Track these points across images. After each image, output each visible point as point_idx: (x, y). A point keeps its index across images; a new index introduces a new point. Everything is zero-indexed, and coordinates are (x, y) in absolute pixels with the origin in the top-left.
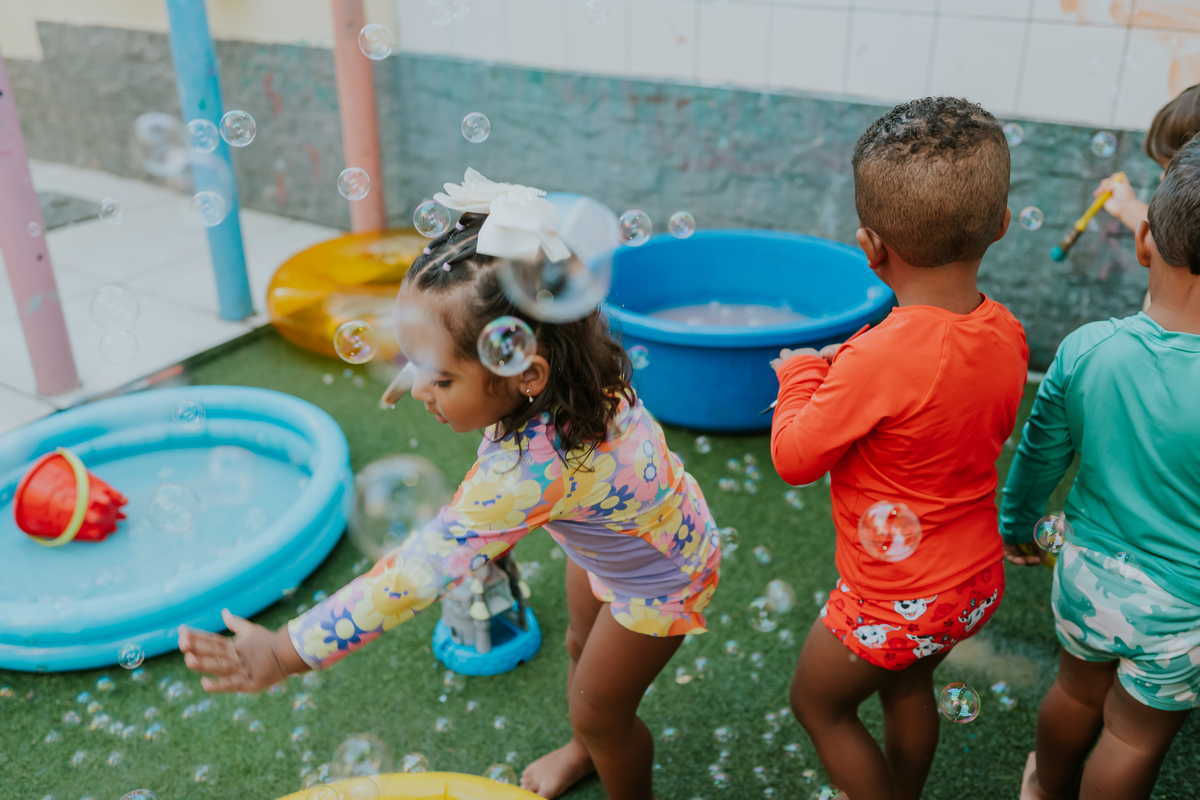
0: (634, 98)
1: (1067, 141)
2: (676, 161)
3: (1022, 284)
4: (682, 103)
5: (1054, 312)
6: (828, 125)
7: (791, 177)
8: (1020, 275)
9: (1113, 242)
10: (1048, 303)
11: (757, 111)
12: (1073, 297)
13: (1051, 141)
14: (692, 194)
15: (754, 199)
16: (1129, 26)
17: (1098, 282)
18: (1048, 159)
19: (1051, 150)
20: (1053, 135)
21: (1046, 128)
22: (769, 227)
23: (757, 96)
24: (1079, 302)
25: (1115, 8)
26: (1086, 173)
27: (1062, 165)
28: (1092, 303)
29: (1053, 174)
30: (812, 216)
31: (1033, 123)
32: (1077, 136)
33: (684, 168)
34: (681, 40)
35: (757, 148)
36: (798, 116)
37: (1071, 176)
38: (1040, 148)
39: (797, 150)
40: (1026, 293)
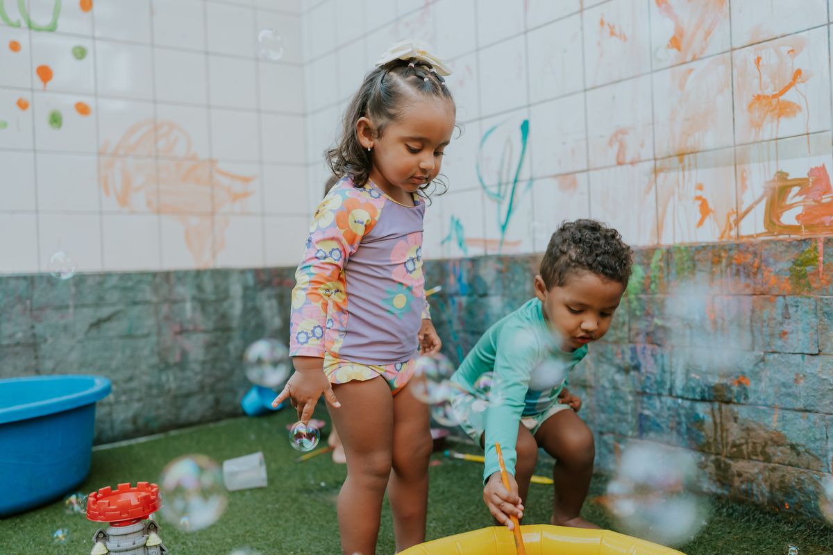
1: (139, 282)
3: (131, 379)
5: (155, 391)
8: (128, 373)
9: (179, 337)
10: (150, 387)
12: (164, 378)
13: (130, 284)
16: (159, 212)
17: (176, 364)
18: (130, 294)
19: (131, 289)
20: (131, 280)
21: (125, 276)
24: (168, 380)
25: (149, 203)
26: (154, 299)
27: (139, 297)
28: (176, 378)
29: (135, 303)
31: (117, 274)
32: (145, 278)
37: (147, 302)
38: (125, 289)
40: (134, 384)
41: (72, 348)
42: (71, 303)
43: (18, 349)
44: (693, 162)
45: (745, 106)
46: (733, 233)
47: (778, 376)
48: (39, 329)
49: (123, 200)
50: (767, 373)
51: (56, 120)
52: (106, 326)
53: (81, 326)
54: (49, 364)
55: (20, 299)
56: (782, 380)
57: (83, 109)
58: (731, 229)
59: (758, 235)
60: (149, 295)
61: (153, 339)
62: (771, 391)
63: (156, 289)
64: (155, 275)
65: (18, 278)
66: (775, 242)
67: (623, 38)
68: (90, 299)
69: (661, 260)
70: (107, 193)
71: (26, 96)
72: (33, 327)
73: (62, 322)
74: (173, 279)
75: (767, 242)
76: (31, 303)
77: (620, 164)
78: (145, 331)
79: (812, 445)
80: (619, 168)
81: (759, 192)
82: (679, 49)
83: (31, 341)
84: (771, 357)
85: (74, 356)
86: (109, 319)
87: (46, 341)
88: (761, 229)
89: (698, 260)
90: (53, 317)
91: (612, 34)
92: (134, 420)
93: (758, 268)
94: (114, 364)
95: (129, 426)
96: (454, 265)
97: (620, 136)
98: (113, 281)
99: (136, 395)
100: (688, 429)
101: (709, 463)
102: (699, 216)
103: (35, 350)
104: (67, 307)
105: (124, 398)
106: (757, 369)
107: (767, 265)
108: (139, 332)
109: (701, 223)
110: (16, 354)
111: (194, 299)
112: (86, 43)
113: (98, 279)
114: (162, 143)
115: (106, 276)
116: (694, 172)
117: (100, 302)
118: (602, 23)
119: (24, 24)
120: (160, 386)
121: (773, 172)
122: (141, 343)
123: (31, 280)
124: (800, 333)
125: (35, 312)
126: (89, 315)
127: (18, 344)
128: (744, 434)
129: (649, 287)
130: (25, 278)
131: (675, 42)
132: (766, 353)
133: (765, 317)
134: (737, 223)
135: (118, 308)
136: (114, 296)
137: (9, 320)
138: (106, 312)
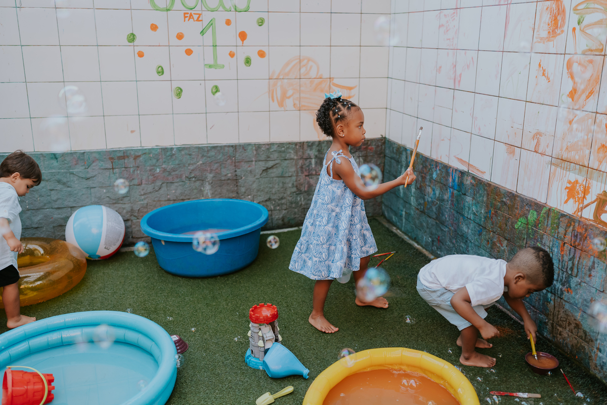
0: (112, 159)
1: (288, 148)
2: (136, 182)
3: (282, 198)
4: (136, 157)
5: (294, 205)
6: (203, 156)
7: (189, 179)
8: (281, 195)
9: (307, 178)
10: (291, 203)
11: (172, 155)
12: (299, 199)
13: (283, 149)
14: (145, 194)
15: (175, 190)
16: (300, 110)
17: (305, 192)
18: (283, 155)
19: (284, 152)
20: (284, 147)
21: (281, 145)
22: (183, 200)
23: (172, 149)
24: (301, 200)
25: (295, 105)
26: (295, 158)
27: (288, 156)
28: (304, 199)
29: (285, 160)
30: (201, 191)
31: (277, 144)
32: (291, 146)
33: (140, 184)
34: (132, 132)
35: (174, 170)
36: (190, 155)
37: (291, 159)
38: (280, 152)
39: (191, 167)
40: (283, 201)
41: (254, 182)
42: (254, 159)
43: (229, 181)
44: (568, 167)
45: (597, 148)
46: (579, 214)
47: (584, 295)
48: (238, 172)
49: (281, 104)
50: (581, 291)
51: (248, 61)
52: (270, 171)
53: (258, 171)
54: (243, 190)
55: (230, 157)
56: (585, 298)
57: (262, 54)
58: (579, 212)
59: (590, 220)
60: (293, 156)
61: (294, 178)
62: (580, 300)
63: (296, 152)
64: (296, 144)
65: (229, 146)
66: (597, 228)
67: (548, 79)
68: (263, 157)
69: (545, 213)
70: (273, 100)
71: (233, 49)
72: (236, 171)
73: (249, 169)
74: (305, 146)
75: (593, 226)
76: (235, 159)
77: (536, 152)
78: (290, 174)
79: (592, 334)
80: (535, 153)
81: (594, 198)
82: (573, 100)
83: (235, 178)
84: (583, 284)
85: (255, 186)
86: (272, 167)
87: (242, 178)
88: (592, 218)
89: (561, 221)
90: (245, 166)
91: (544, 74)
92: (283, 219)
93: (586, 237)
94: (274, 191)
95: (280, 222)
96: (453, 170)
97: (538, 136)
98: (275, 148)
99: (284, 207)
100: (543, 304)
101: (549, 324)
102: (566, 198)
103: (237, 183)
104: (252, 161)
105: (278, 208)
106: (576, 288)
107: (590, 238)
108: (287, 175)
109: (566, 202)
110: (228, 184)
111: (316, 157)
112: (264, 15)
113: (267, 147)
114: (303, 70)
115: (271, 145)
116: (568, 173)
117: (268, 159)
118: (540, 65)
119: (233, 9)
120: (296, 203)
121: (602, 190)
122: (288, 180)
123: (234, 147)
124: (597, 278)
125: (236, 164)
126: (262, 165)
127: (229, 179)
128: (566, 317)
129: (538, 225)
130: (232, 146)
131: (572, 94)
132: (581, 281)
133: (584, 264)
134: (582, 210)
135: (277, 162)
136: (276, 155)
137: (225, 167)
138: (270, 164)
